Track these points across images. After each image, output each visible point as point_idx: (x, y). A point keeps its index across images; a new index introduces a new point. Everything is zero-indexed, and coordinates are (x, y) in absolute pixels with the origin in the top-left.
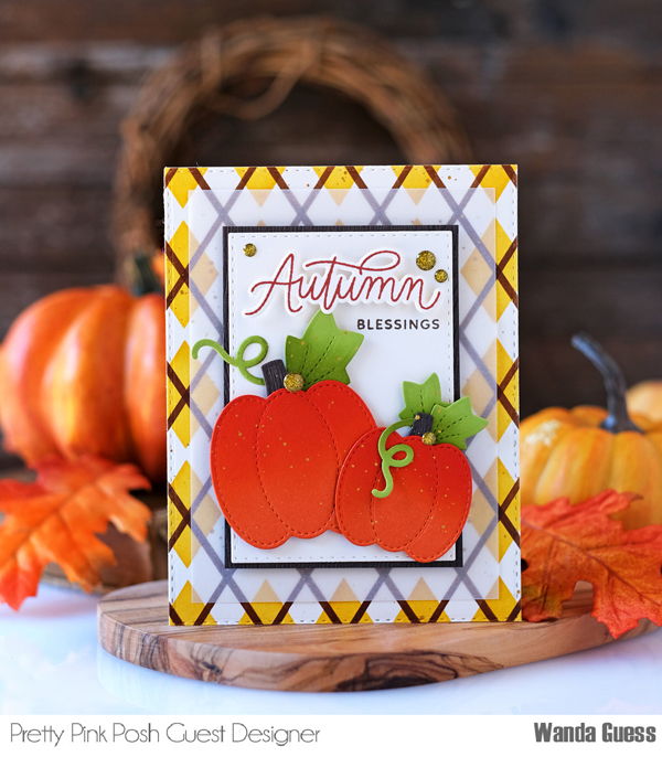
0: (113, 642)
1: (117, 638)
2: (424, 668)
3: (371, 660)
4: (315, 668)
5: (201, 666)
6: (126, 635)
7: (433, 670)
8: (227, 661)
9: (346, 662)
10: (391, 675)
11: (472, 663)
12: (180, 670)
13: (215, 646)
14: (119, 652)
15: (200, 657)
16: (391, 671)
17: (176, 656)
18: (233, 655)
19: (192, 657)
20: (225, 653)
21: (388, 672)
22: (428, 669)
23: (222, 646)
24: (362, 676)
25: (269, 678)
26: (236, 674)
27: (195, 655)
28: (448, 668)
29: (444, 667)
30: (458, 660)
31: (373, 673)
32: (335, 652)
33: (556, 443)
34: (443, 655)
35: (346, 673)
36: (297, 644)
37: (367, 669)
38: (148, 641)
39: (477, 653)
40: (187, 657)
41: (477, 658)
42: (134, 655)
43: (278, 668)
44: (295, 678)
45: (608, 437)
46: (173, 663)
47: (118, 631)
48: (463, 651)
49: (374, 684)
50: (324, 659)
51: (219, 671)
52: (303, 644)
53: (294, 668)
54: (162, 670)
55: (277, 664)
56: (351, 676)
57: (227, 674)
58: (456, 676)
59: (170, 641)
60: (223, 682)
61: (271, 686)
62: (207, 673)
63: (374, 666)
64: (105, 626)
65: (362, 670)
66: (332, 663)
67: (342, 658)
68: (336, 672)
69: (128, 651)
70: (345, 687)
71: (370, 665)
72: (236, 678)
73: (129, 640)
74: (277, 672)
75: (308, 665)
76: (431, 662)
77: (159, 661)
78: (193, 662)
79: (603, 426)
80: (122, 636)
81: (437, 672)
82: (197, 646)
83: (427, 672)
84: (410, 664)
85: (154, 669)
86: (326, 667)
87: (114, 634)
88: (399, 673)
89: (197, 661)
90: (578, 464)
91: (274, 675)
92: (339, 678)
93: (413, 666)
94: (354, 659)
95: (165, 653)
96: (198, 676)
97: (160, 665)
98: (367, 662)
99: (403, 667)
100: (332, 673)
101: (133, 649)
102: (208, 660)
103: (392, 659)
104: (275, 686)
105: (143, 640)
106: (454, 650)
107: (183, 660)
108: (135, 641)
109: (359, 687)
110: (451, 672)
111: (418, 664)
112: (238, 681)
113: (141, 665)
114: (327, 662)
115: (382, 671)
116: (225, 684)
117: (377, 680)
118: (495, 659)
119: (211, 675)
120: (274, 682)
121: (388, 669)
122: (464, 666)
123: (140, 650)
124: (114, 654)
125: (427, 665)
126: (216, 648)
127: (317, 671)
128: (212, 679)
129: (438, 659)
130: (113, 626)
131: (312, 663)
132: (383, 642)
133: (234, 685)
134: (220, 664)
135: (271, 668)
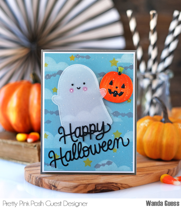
0: (28, 179)
1: (29, 178)
2: (111, 187)
3: (97, 185)
4: (82, 187)
5: (51, 186)
6: (32, 177)
7: (113, 188)
8: (58, 185)
9: (90, 186)
10: (102, 189)
11: (124, 186)
12: (46, 187)
13: (55, 180)
14: (30, 181)
15: (51, 183)
16: (102, 188)
17: (45, 183)
18: (60, 183)
19: (49, 183)
20: (58, 182)
21: (101, 188)
22: (112, 187)
23: (57, 181)
24: (94, 189)
25: (70, 189)
26: (61, 188)
27: (50, 183)
28: (117, 187)
29: (116, 187)
30: (120, 185)
31: (97, 188)
32: (87, 183)
33: (149, 126)
34: (116, 184)
35: (90, 188)
36: (77, 180)
37: (96, 187)
38: (37, 179)
39: (125, 183)
40: (48, 183)
41: (125, 184)
42: (34, 182)
43: (72, 187)
44: (76, 190)
45: (163, 124)
46: (44, 185)
47: (30, 176)
48: (122, 183)
49: (97, 191)
50: (84, 184)
51: (56, 187)
52: (79, 180)
53: (76, 187)
54: (41, 187)
55: (72, 186)
56: (91, 189)
57: (58, 188)
58: (120, 189)
59: (43, 179)
60: (57, 190)
61: (70, 191)
62: (53, 188)
63: (98, 187)
64: (26, 174)
65: (94, 188)
66: (86, 185)
67: (89, 184)
68: (87, 188)
69: (32, 181)
70: (90, 192)
71: (97, 186)
72: (61, 189)
73: (32, 178)
74: (72, 188)
75: (80, 186)
76: (113, 185)
77: (40, 184)
78: (49, 185)
79: (161, 121)
80: (30, 177)
81: (114, 188)
82: (50, 180)
83: (112, 188)
84: (107, 186)
85: (39, 186)
86: (85, 187)
87: (28, 176)
88: (104, 188)
89: (50, 184)
90: (154, 131)
91: (71, 189)
92: (88, 189)
93: (108, 187)
94: (92, 184)
95: (42, 182)
96: (51, 188)
97: (41, 185)
98: (96, 185)
99: (105, 187)
100: (86, 188)
101: (33, 181)
102: (53, 184)
103: (102, 185)
104: (71, 191)
105: (36, 179)
106: (119, 182)
107: (47, 184)
108: (34, 179)
109: (94, 192)
110: (118, 188)
111: (109, 186)
112: (61, 190)
113: (35, 185)
114: (85, 185)
115: (100, 188)
116: (58, 191)
117: (98, 190)
118: (130, 185)
119: (54, 188)
120: (71, 190)
121: (101, 187)
122: (122, 187)
123: (35, 181)
124: (28, 182)
125: (112, 186)
126: (55, 181)
127: (82, 188)
128: (54, 189)
129: (115, 185)
130: (28, 174)
131: (81, 186)
132: (100, 180)
133: (60, 191)
134: (56, 185)
135: (70, 187)
